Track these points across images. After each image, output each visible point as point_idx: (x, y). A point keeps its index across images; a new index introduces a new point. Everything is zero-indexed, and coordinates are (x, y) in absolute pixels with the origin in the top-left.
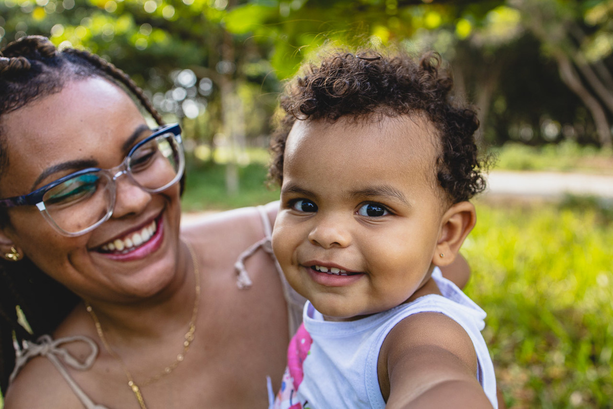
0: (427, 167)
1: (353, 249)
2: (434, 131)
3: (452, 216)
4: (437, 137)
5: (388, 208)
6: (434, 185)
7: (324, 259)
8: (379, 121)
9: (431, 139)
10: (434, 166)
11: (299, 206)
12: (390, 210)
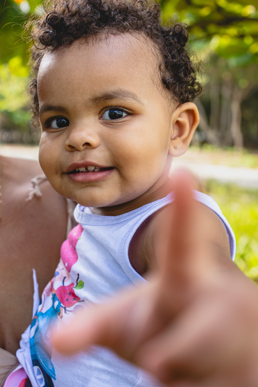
0: (152, 72)
1: (102, 148)
2: (153, 45)
3: (180, 116)
4: (156, 49)
5: (125, 110)
6: (161, 87)
7: (80, 160)
8: (106, 39)
9: (152, 50)
10: (157, 71)
11: (54, 124)
12: (127, 110)
